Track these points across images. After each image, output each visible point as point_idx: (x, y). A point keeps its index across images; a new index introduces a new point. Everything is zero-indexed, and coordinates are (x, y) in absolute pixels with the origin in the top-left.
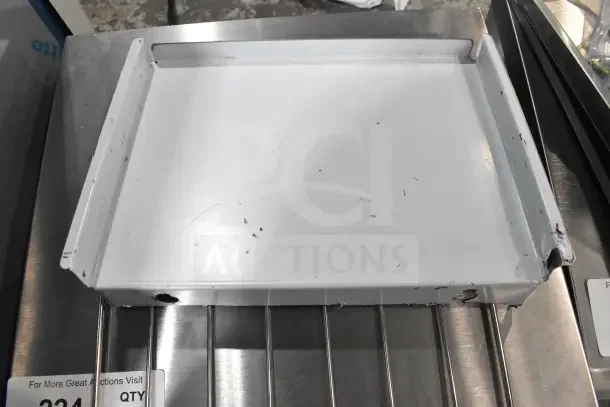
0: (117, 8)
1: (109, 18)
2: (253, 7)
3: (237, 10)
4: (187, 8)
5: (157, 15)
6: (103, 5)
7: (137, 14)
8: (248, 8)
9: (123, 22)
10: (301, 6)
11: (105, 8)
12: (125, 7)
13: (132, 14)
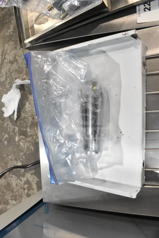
0: (18, 188)
1: (22, 190)
2: (19, 137)
3: (20, 143)
4: (19, 161)
5: (22, 173)
6: (17, 193)
7: (21, 180)
8: (19, 139)
9: (24, 185)
10: (19, 119)
11: (18, 192)
12: (18, 185)
13: (21, 182)
